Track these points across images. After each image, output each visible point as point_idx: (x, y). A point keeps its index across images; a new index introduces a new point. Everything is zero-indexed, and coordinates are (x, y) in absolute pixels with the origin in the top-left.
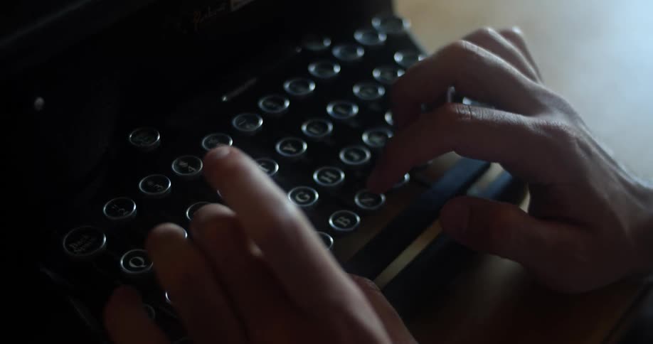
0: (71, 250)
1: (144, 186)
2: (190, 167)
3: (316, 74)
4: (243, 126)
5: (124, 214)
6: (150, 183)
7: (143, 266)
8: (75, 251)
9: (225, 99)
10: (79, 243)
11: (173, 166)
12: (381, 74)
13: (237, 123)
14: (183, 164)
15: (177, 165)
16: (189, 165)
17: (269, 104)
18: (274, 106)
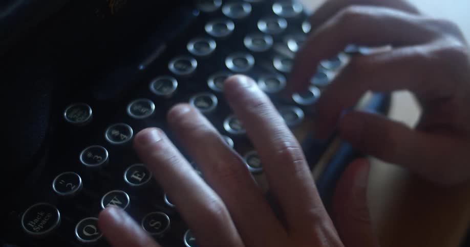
0: (30, 228)
1: (85, 158)
2: (122, 135)
3: (214, 34)
4: (160, 90)
5: (72, 188)
6: (90, 155)
7: (96, 233)
8: (34, 229)
9: (141, 67)
10: (36, 221)
11: (107, 136)
12: (267, 25)
13: (155, 87)
14: (116, 133)
15: (110, 134)
16: (120, 133)
17: (180, 66)
18: (184, 67)
